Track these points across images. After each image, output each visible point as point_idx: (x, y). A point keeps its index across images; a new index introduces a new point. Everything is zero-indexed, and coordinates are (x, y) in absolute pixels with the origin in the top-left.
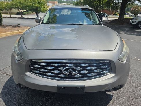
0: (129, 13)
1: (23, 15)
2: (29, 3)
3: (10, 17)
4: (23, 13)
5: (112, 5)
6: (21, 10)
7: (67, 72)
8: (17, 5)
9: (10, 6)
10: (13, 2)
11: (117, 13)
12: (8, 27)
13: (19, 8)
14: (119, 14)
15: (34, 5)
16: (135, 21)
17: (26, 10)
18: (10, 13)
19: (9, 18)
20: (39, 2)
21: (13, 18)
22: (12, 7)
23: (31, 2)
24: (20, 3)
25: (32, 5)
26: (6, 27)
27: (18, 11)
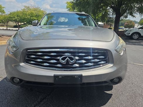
0: (124, 27)
1: (20, 28)
2: (27, 16)
3: (7, 30)
4: (21, 26)
5: (106, 19)
6: (18, 23)
7: (64, 61)
8: (14, 18)
9: (7, 18)
10: (11, 15)
11: (111, 27)
12: (4, 36)
13: (17, 21)
14: (113, 28)
15: (31, 18)
16: (129, 32)
17: (23, 24)
18: (7, 26)
19: (5, 30)
20: (36, 16)
21: (10, 30)
22: (9, 20)
23: (29, 15)
24: (18, 16)
25: (30, 18)
26: (2, 36)
27: (15, 24)
